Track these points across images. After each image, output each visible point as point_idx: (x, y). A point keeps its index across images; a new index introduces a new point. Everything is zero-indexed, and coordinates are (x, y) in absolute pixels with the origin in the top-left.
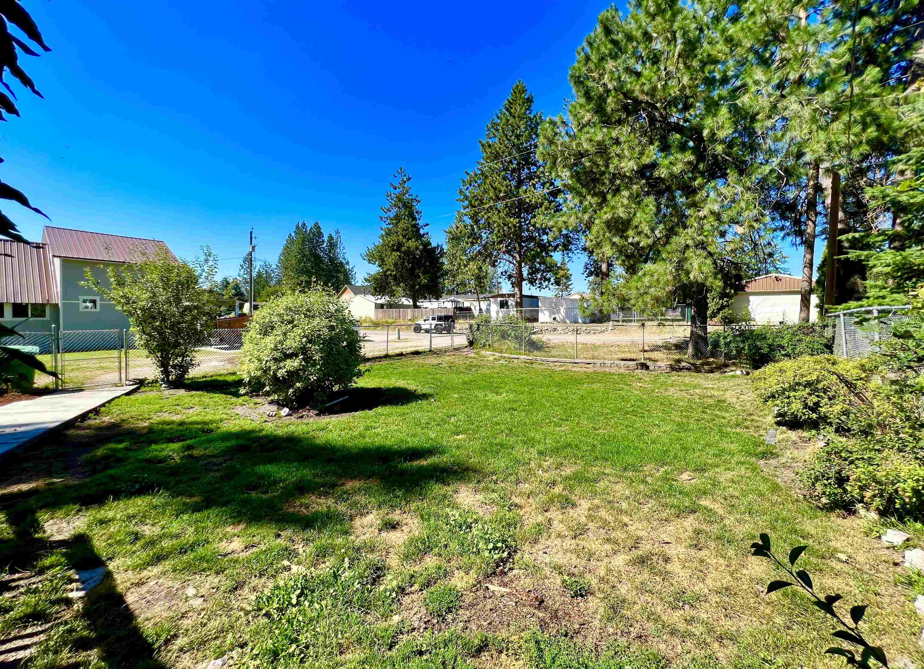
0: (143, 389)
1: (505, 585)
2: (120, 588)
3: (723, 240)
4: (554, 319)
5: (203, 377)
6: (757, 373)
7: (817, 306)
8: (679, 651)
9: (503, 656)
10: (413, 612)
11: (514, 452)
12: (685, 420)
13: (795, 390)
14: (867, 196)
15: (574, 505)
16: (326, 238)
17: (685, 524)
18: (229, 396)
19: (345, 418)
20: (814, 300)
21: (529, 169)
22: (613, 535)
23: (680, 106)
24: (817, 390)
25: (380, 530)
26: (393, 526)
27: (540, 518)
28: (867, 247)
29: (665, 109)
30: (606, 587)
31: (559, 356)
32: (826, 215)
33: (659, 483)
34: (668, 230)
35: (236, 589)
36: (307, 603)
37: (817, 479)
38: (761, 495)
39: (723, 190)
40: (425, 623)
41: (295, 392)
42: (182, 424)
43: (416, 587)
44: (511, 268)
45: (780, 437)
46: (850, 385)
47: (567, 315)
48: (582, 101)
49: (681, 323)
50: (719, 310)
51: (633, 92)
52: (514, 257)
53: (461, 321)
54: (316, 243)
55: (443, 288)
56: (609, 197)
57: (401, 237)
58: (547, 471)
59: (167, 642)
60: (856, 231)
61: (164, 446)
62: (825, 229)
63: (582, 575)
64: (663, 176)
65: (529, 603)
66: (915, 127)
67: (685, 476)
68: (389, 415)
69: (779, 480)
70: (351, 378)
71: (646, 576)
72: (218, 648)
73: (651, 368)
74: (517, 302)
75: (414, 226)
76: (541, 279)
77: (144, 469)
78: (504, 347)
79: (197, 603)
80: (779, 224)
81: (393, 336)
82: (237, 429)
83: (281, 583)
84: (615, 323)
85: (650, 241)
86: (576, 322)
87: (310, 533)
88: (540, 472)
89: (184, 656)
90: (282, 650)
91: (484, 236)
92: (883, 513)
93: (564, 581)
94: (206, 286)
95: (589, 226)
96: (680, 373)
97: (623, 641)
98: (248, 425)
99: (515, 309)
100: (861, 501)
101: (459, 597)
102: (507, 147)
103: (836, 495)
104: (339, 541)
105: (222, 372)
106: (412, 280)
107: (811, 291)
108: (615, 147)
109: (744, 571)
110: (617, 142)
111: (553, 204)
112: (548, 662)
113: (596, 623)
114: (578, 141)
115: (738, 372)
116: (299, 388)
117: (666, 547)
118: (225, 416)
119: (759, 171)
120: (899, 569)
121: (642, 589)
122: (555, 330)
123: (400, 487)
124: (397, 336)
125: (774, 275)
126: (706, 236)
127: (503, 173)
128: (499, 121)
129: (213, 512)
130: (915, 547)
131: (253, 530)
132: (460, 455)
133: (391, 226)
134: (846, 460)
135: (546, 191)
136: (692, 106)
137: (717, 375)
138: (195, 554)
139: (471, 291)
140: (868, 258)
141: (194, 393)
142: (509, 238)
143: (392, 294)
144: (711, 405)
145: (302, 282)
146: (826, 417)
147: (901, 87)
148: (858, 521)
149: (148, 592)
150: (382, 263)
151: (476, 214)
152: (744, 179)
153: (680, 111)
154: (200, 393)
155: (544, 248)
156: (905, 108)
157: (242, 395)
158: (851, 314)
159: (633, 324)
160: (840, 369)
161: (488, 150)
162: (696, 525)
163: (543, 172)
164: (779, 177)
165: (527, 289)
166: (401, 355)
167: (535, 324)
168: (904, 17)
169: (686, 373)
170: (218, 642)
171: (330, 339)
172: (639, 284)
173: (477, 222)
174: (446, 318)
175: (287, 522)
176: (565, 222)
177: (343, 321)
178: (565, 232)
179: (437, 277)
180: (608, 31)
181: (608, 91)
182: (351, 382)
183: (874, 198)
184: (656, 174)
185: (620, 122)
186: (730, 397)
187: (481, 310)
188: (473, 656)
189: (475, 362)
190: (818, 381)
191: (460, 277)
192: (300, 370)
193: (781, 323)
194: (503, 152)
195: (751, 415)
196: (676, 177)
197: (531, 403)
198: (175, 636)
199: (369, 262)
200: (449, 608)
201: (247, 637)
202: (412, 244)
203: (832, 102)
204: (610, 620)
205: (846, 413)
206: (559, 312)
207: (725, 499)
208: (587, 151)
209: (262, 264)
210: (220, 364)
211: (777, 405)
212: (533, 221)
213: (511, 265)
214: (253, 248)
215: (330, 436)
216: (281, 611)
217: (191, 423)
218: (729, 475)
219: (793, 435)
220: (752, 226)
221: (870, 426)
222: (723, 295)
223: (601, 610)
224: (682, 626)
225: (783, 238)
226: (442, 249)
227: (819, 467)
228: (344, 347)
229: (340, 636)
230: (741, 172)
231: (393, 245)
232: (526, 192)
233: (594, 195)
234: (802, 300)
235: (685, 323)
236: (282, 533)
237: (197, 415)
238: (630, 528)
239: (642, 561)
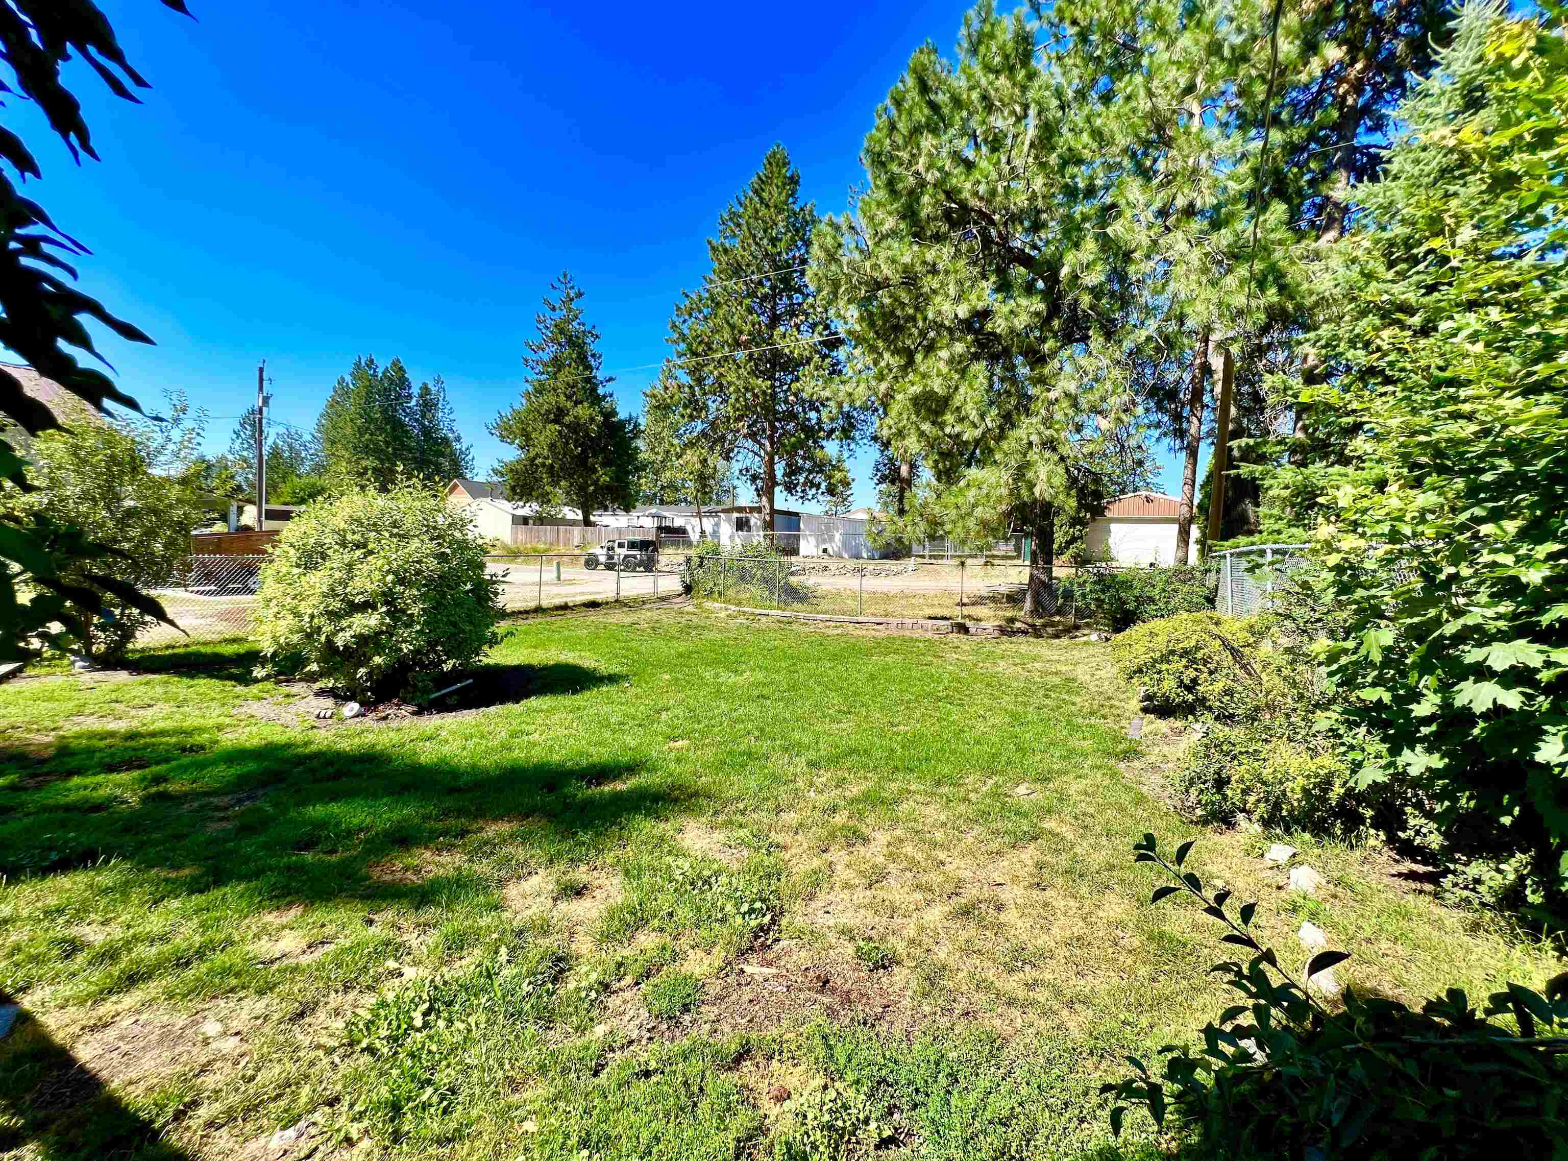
0: (29, 671)
1: (770, 964)
2: (59, 1037)
3: (1078, 437)
4: (825, 551)
5: (167, 647)
6: (1120, 636)
7: (1197, 542)
8: (1019, 1026)
9: (775, 1063)
10: (627, 1018)
11: (770, 765)
12: (1020, 709)
13: (1168, 662)
14: (1266, 387)
15: (866, 840)
16: (415, 390)
17: (1023, 856)
18: (229, 683)
19: (469, 718)
20: (1195, 532)
21: (790, 298)
22: (924, 879)
23: (1027, 224)
24: (1194, 661)
25: (555, 900)
26: (578, 891)
27: (816, 863)
28: (1262, 459)
29: (1006, 224)
30: (918, 952)
31: (834, 612)
32: (1214, 409)
33: (988, 801)
34: (1004, 417)
35: (302, 1015)
36: (441, 1023)
37: (1192, 783)
38: (1122, 809)
39: (1083, 361)
40: (649, 1031)
41: (370, 674)
42: (132, 736)
43: (628, 980)
44: (757, 465)
45: (1146, 729)
46: (1236, 654)
47: (845, 545)
48: (882, 194)
49: (1015, 562)
50: (1069, 543)
51: (960, 191)
52: (762, 446)
53: (670, 550)
54: (397, 399)
55: (637, 493)
56: (919, 357)
57: (562, 398)
58: (822, 792)
59: (179, 1116)
60: (1250, 436)
61: (101, 778)
62: (1212, 429)
63: (882, 939)
64: (998, 331)
65: (807, 985)
66: (1327, 294)
67: (1022, 789)
68: (551, 710)
69: (1145, 790)
70: (480, 647)
71: (973, 932)
72: (286, 1111)
73: (972, 630)
74: (765, 521)
75: (588, 380)
76: (805, 484)
77: (63, 825)
78: (743, 596)
79: (230, 1045)
80: (1155, 417)
81: (550, 574)
82: (255, 742)
83: (390, 997)
84: (920, 560)
85: (977, 433)
86: (858, 557)
87: (430, 913)
88: (812, 794)
89: (218, 1133)
90: (409, 1099)
91: (713, 406)
92: (1267, 823)
93: (859, 949)
94: (177, 470)
95: (886, 401)
96: (1014, 639)
97: (944, 1022)
98: (278, 736)
99: (762, 533)
100: (1243, 810)
101: (699, 987)
102: (755, 258)
103: (1213, 803)
104: (485, 921)
105: (209, 637)
106: (581, 476)
107: (1191, 520)
108: (930, 276)
109: (1101, 914)
110: (933, 270)
111: (828, 360)
112: (842, 1061)
113: (906, 1002)
114: (873, 260)
115: (1094, 637)
116: (379, 666)
117: (999, 889)
118: (227, 720)
119: (1131, 337)
120: (1283, 894)
121: (968, 950)
122: (826, 568)
123: (585, 828)
124: (555, 574)
125: (1144, 493)
126: (1057, 430)
127: (747, 301)
128: (742, 210)
129: (231, 891)
130: (1301, 864)
131: (319, 915)
132: (682, 772)
133: (545, 376)
134: (1227, 754)
135: (817, 338)
136: (1044, 225)
137: (1064, 641)
138: (208, 964)
139: (685, 500)
140: (1264, 474)
141: (151, 677)
142: (754, 413)
143: (545, 499)
144: (1057, 686)
145: (366, 469)
146: (1204, 698)
147: (1314, 233)
148: (1238, 837)
149: (122, 1038)
150: (527, 441)
151: (699, 367)
152: (1112, 347)
153: (1027, 231)
154: (164, 677)
155: (811, 432)
156: (1316, 266)
157: (256, 681)
158: (1240, 555)
159: (945, 561)
160: (1224, 630)
161: (724, 259)
162: (1038, 856)
163: (812, 306)
164: (1158, 349)
165: (783, 500)
166: (565, 607)
167: (794, 559)
168: (1322, 133)
169: (1022, 638)
170: (282, 1103)
171: (440, 577)
172: (960, 500)
173: (700, 381)
174: (644, 545)
175: (384, 898)
176: (850, 395)
177: (463, 546)
178: (846, 408)
179: (628, 473)
180: (924, 88)
181: (922, 184)
182: (477, 655)
183: (1274, 390)
184: (989, 327)
185: (938, 238)
186: (1082, 674)
187: (703, 532)
188: (730, 1069)
189: (695, 620)
190: (1198, 648)
191: (668, 474)
192: (382, 632)
193: (1151, 565)
194: (748, 265)
195: (1109, 698)
196: (1018, 335)
197: (793, 688)
198: (195, 1104)
199: (503, 439)
200: (685, 1005)
201: (339, 1087)
202: (583, 411)
203: (1229, 246)
204: (925, 995)
205: (1229, 692)
206: (831, 539)
207: (1076, 818)
208: (887, 279)
209: (282, 430)
210: (203, 621)
211: (1145, 684)
212: (795, 386)
213: (757, 459)
214: (266, 400)
215: (446, 750)
216: (396, 1040)
217: (153, 734)
218: (1082, 784)
219: (1163, 725)
220: (1119, 420)
221: (1257, 709)
222: (1076, 521)
223: (913, 984)
224: (1021, 994)
225: (1158, 440)
226: (636, 425)
227: (1196, 766)
228: (467, 592)
229: (507, 1067)
230: (1108, 336)
231: (548, 412)
232: (784, 336)
233: (896, 352)
234: (1180, 532)
235: (1020, 562)
236: (376, 918)
237: (164, 719)
238: (948, 868)
239: (966, 912)
